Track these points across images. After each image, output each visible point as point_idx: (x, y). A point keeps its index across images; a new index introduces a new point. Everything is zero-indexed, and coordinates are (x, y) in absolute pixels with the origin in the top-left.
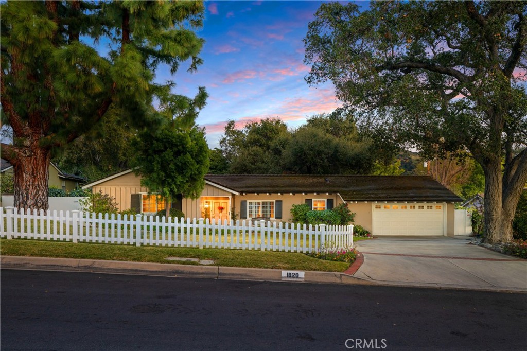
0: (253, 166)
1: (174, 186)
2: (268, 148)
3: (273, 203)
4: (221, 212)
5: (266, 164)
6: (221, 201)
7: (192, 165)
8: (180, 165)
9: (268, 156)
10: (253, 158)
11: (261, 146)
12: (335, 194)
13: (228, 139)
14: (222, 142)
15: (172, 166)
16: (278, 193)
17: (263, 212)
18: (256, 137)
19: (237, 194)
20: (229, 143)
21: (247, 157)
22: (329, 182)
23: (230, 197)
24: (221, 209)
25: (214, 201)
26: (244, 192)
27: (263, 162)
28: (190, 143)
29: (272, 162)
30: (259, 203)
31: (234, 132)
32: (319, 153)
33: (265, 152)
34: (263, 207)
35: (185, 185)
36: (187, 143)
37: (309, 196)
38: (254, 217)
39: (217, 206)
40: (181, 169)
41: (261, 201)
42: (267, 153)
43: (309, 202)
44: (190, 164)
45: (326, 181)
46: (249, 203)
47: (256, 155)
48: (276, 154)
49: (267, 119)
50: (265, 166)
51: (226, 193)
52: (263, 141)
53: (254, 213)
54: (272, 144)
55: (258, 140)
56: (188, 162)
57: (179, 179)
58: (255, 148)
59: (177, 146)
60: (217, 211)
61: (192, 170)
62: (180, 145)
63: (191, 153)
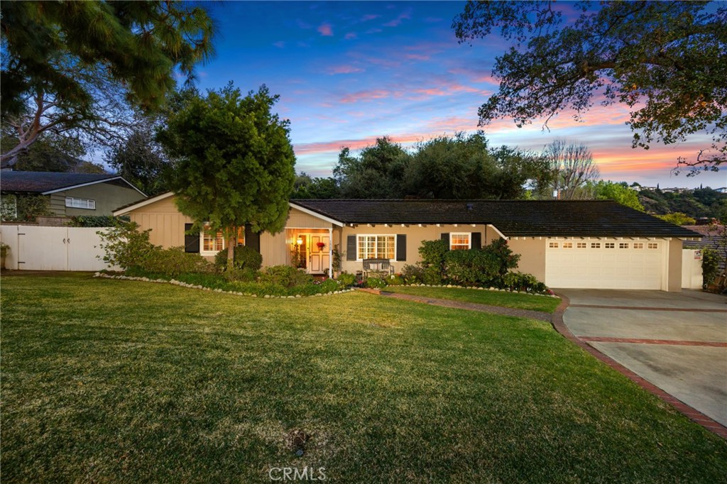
0: (367, 192)
1: (228, 210)
2: (385, 171)
3: (393, 238)
4: (322, 250)
5: (382, 189)
6: (322, 235)
7: (261, 176)
8: (237, 174)
9: (385, 181)
10: (367, 183)
11: (377, 169)
12: (484, 226)
13: (342, 167)
14: (335, 171)
15: (222, 176)
16: (401, 223)
17: (379, 250)
18: (371, 159)
19: (340, 224)
20: (343, 171)
21: (360, 181)
22: (471, 209)
23: (331, 229)
24: (321, 246)
25: (312, 235)
26: (352, 222)
27: (379, 186)
28: (257, 138)
29: (390, 186)
30: (373, 239)
31: (349, 160)
32: (457, 169)
33: (381, 176)
34: (379, 244)
35: (249, 209)
36: (251, 137)
37: (445, 228)
38: (367, 258)
39: (316, 241)
40: (240, 182)
41: (376, 236)
42: (383, 178)
43: (446, 237)
44: (256, 174)
45: (468, 207)
46: (360, 238)
47: (370, 179)
48: (394, 177)
49: (385, 138)
50: (382, 192)
51: (325, 224)
52: (380, 164)
53: (367, 253)
54: (390, 166)
55: (374, 162)
56: (252, 169)
57: (236, 198)
58: (369, 171)
59: (234, 143)
60: (316, 249)
61: (259, 184)
62: (239, 142)
63: (259, 156)
